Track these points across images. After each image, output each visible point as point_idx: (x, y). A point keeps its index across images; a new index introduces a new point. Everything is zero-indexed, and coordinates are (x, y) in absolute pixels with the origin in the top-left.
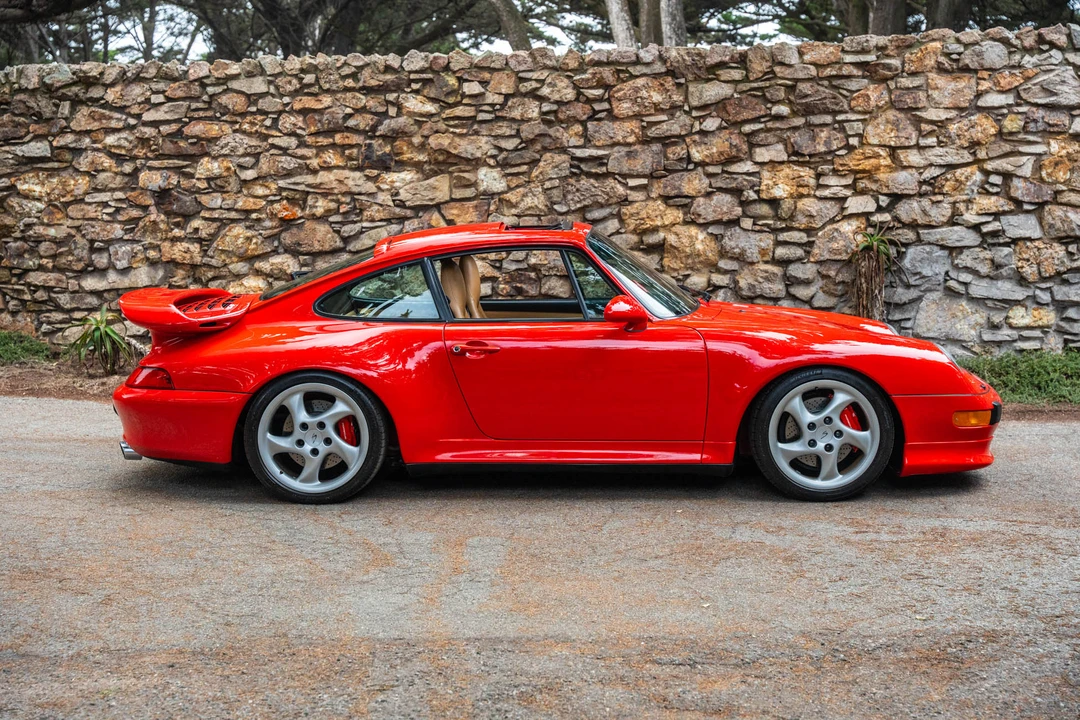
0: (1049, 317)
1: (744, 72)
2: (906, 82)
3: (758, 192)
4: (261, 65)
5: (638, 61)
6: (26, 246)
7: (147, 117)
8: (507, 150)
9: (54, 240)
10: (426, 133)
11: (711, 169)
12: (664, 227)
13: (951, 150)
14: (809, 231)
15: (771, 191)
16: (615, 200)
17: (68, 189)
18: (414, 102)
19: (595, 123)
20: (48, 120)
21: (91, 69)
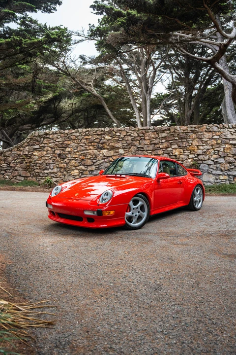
0: (227, 177)
1: (170, 131)
2: (200, 134)
3: (172, 154)
4: (78, 130)
5: (149, 129)
6: (35, 165)
7: (57, 140)
8: (125, 146)
9: (39, 163)
10: (109, 143)
11: (164, 149)
13: (208, 146)
14: (182, 161)
15: (175, 153)
17: (42, 154)
18: (107, 137)
19: (141, 141)
20: (39, 141)
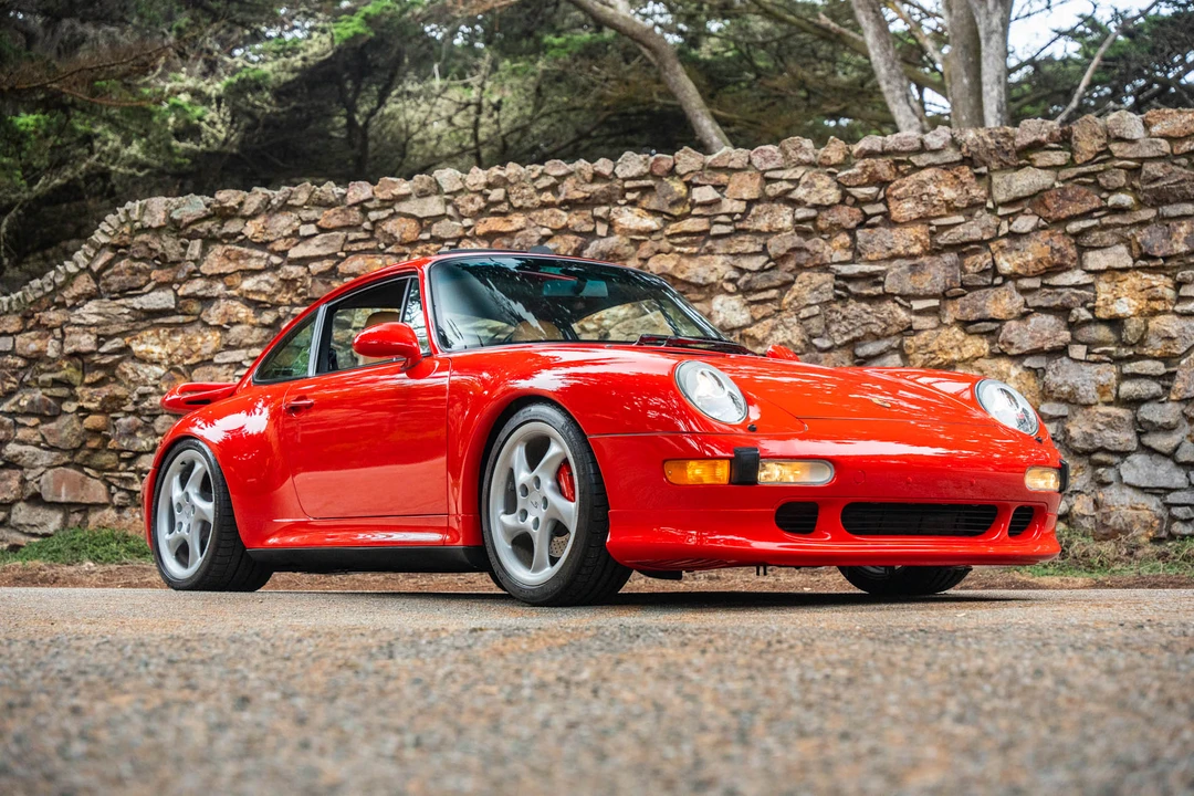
1: (1069, 154)
3: (1092, 310)
4: (436, 182)
5: (923, 149)
6: (139, 422)
7: (294, 253)
8: (750, 271)
10: (644, 255)
11: (1025, 283)
12: (964, 361)
14: (1167, 359)
15: (1112, 307)
16: (895, 329)
17: (194, 348)
18: (629, 216)
19: (867, 230)
20: (174, 263)
21: (229, 198)
